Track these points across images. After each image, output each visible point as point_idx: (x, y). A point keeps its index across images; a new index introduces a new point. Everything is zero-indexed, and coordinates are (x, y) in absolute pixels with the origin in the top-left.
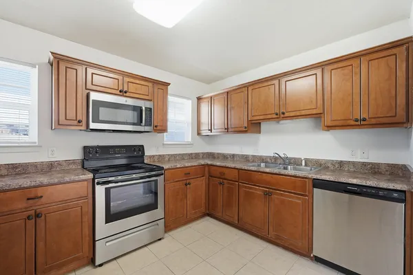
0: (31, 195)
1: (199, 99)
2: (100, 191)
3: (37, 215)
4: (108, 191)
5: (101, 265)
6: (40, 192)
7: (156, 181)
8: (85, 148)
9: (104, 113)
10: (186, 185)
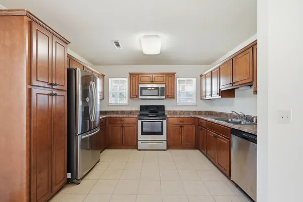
0: (121, 120)
1: (201, 76)
2: (139, 122)
3: (123, 127)
4: (142, 122)
5: (140, 150)
6: (124, 119)
7: (162, 122)
8: (141, 106)
9: (144, 92)
10: (181, 127)
